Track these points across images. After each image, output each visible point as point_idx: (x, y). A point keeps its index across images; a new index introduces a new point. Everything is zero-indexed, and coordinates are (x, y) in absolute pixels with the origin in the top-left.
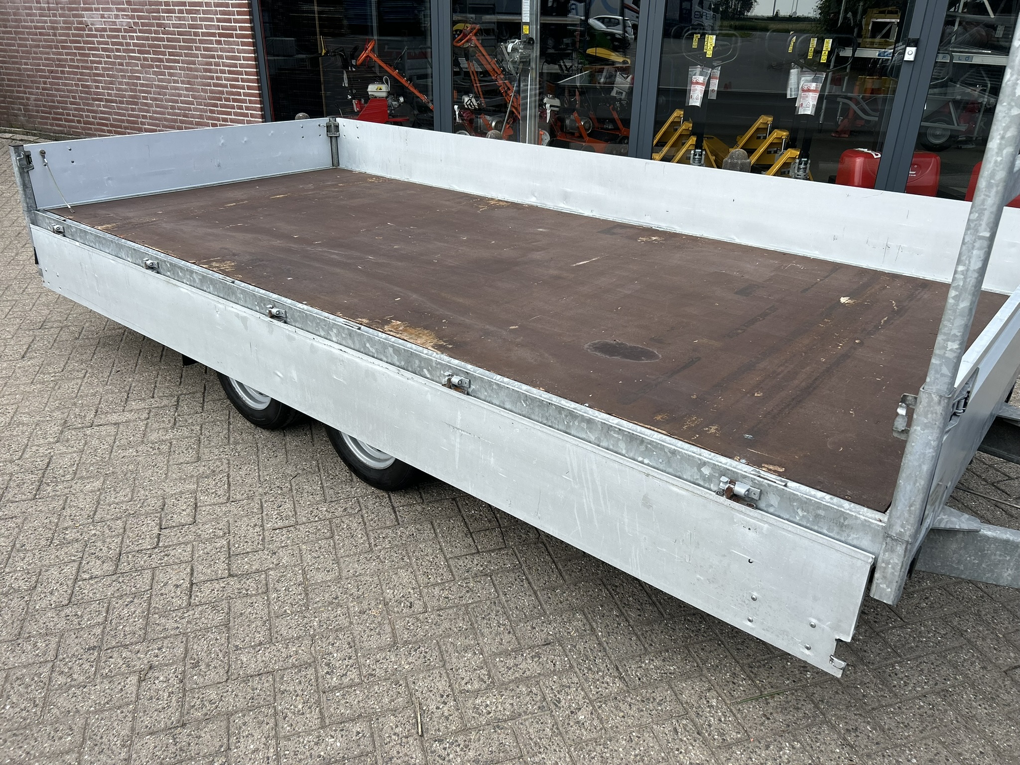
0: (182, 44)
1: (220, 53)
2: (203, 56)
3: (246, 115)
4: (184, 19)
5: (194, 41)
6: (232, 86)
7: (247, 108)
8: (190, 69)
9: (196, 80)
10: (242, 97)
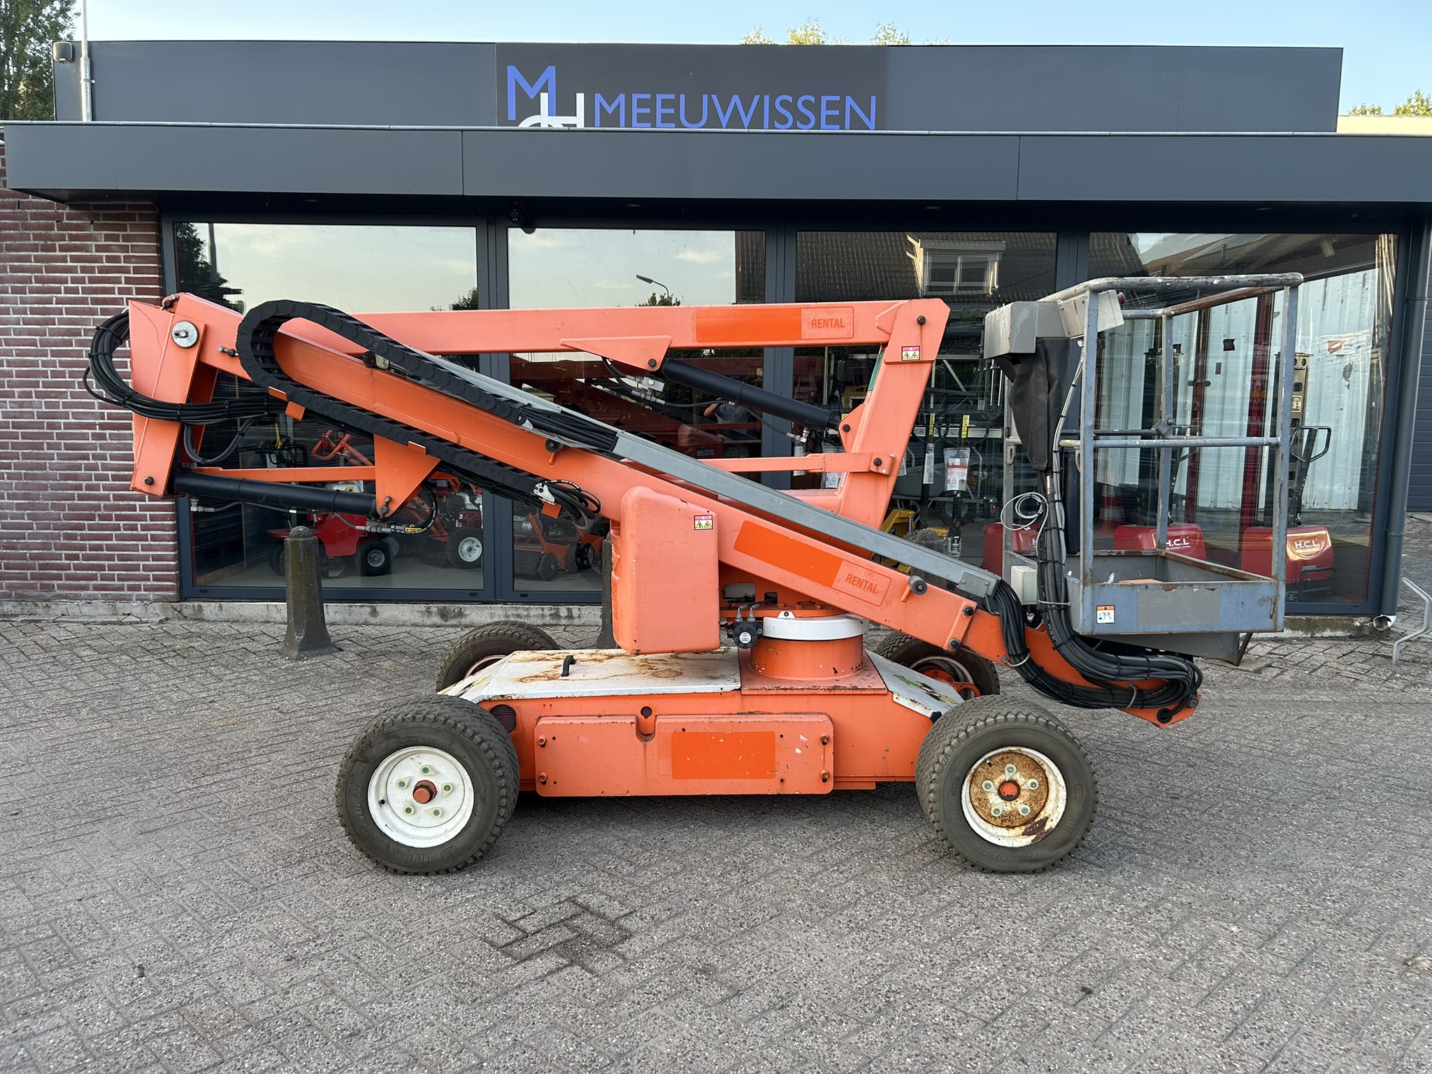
0: (20, 440)
1: (99, 451)
2: (61, 457)
3: (144, 538)
4: (31, 405)
5: (50, 436)
6: (116, 498)
7: (144, 528)
8: (34, 477)
9: (41, 492)
10: (138, 512)
